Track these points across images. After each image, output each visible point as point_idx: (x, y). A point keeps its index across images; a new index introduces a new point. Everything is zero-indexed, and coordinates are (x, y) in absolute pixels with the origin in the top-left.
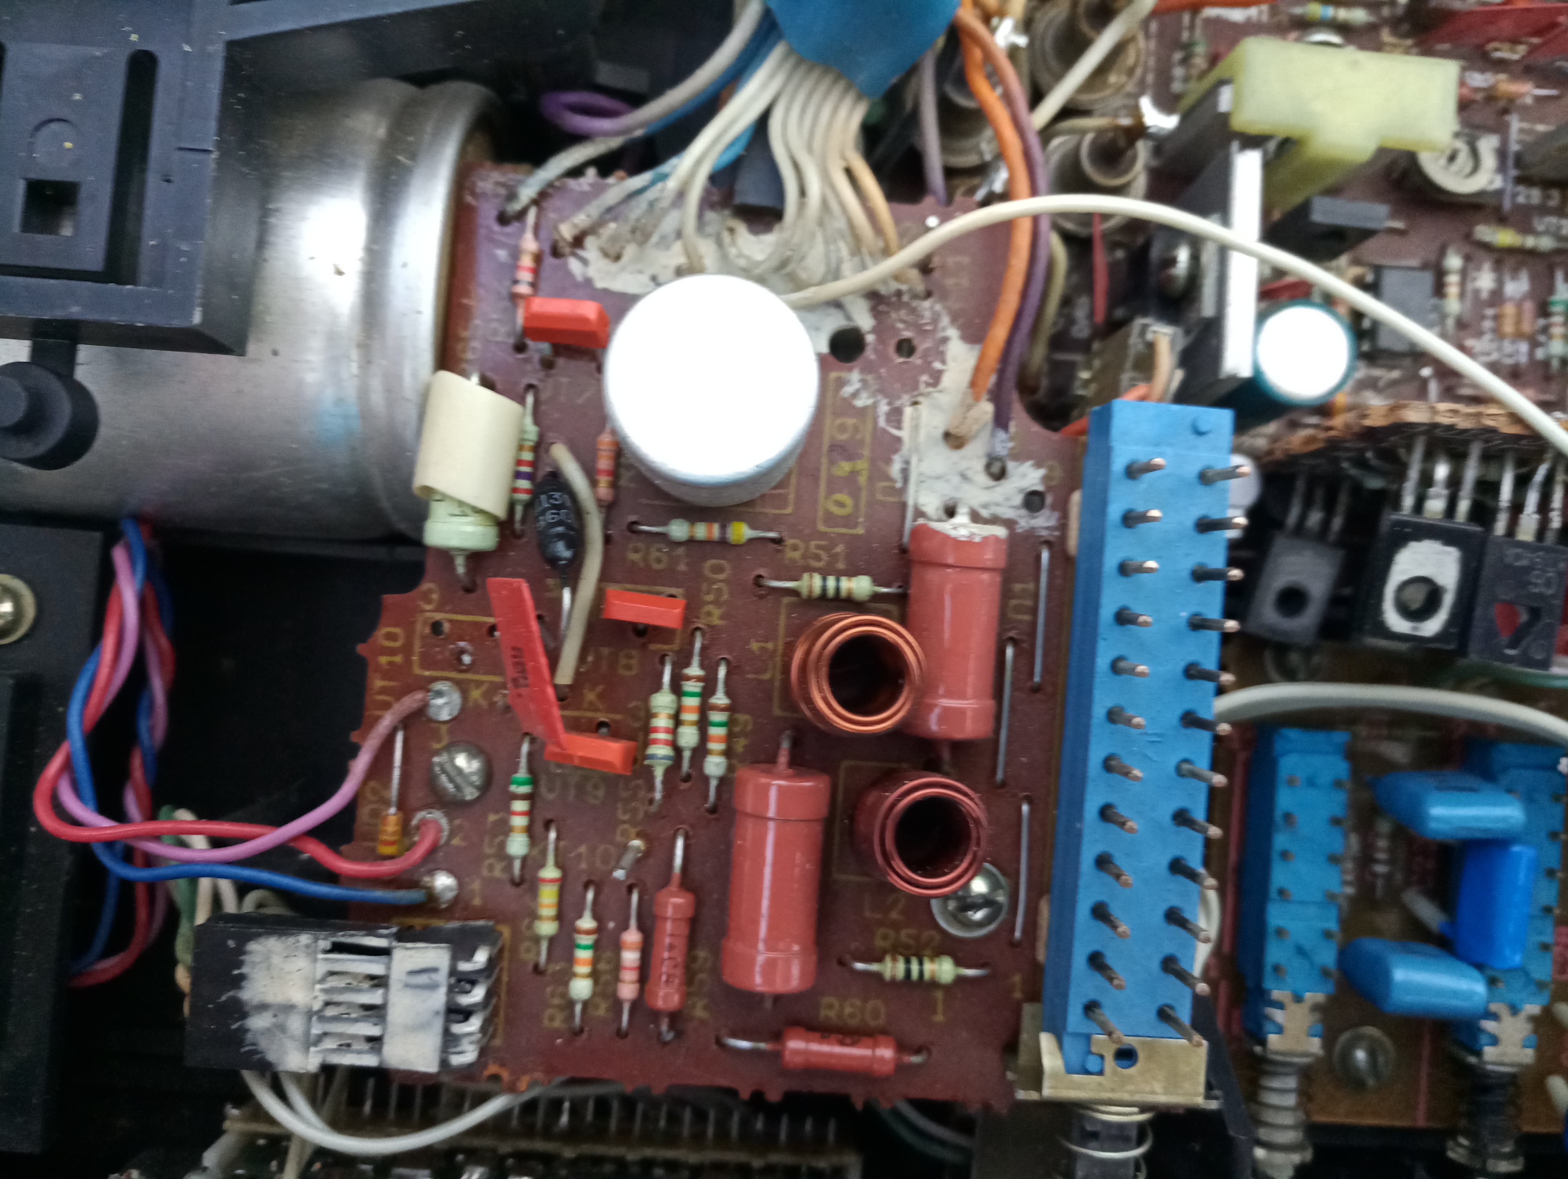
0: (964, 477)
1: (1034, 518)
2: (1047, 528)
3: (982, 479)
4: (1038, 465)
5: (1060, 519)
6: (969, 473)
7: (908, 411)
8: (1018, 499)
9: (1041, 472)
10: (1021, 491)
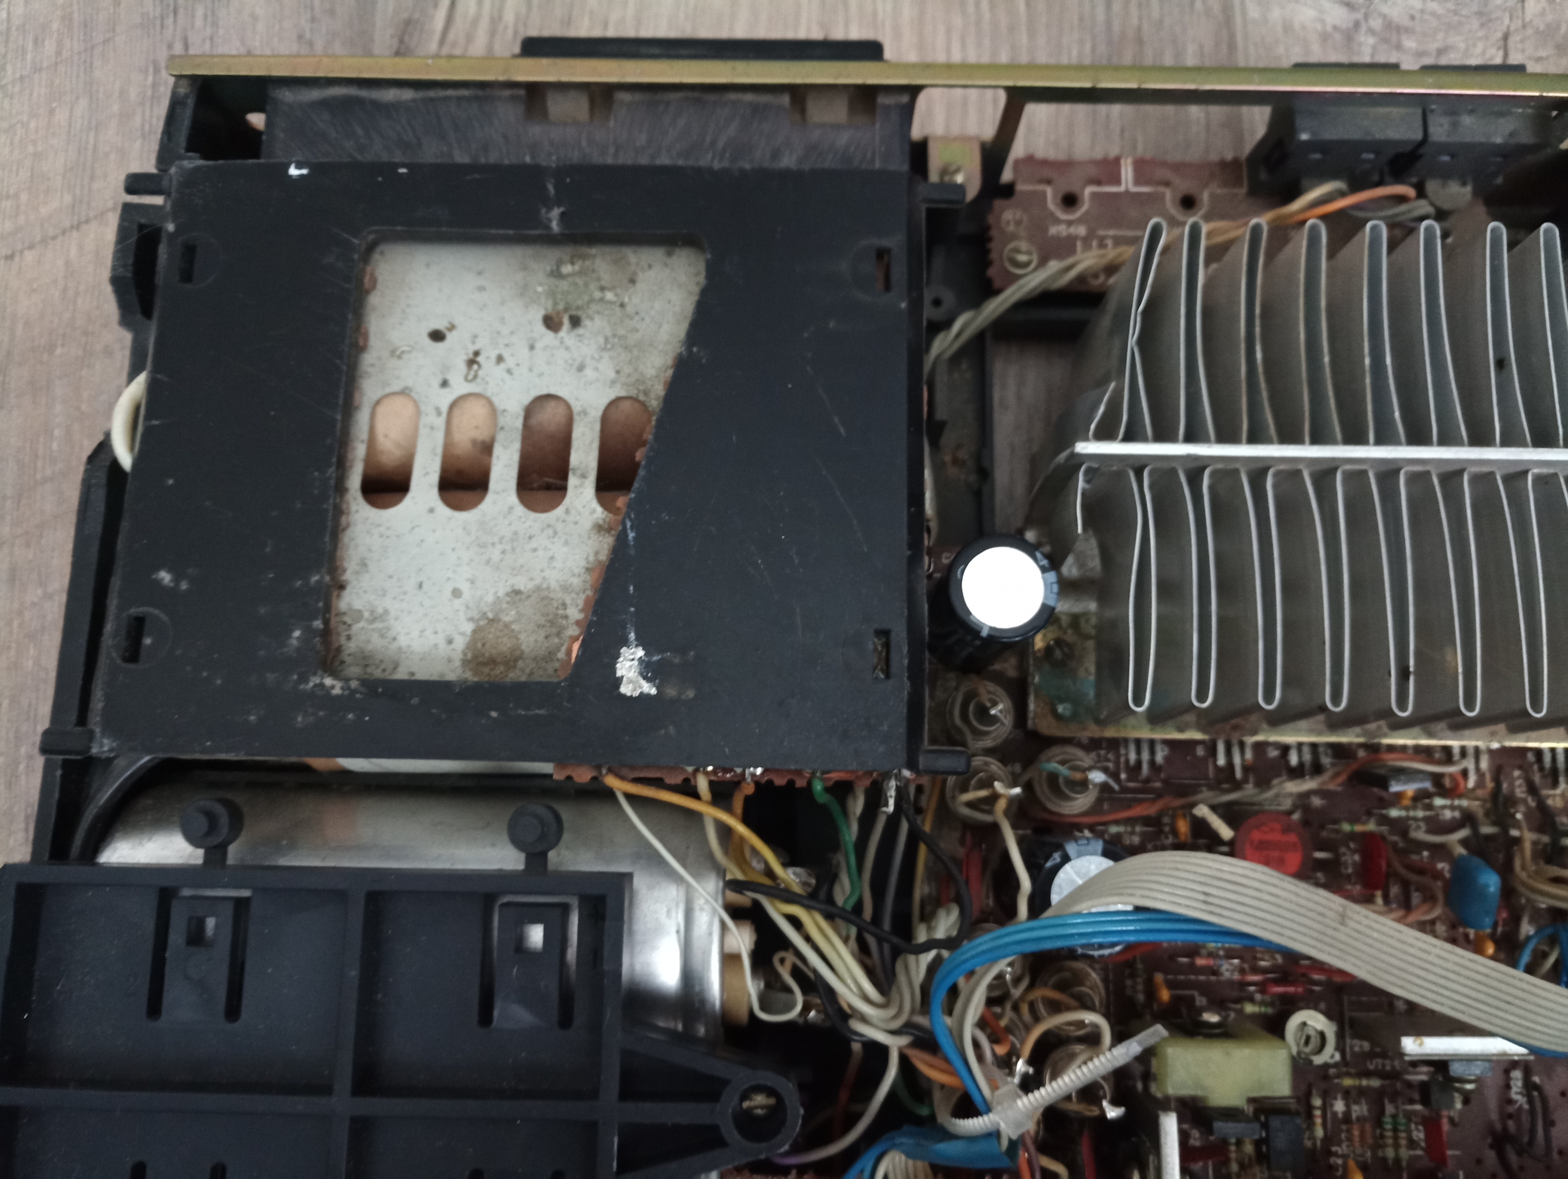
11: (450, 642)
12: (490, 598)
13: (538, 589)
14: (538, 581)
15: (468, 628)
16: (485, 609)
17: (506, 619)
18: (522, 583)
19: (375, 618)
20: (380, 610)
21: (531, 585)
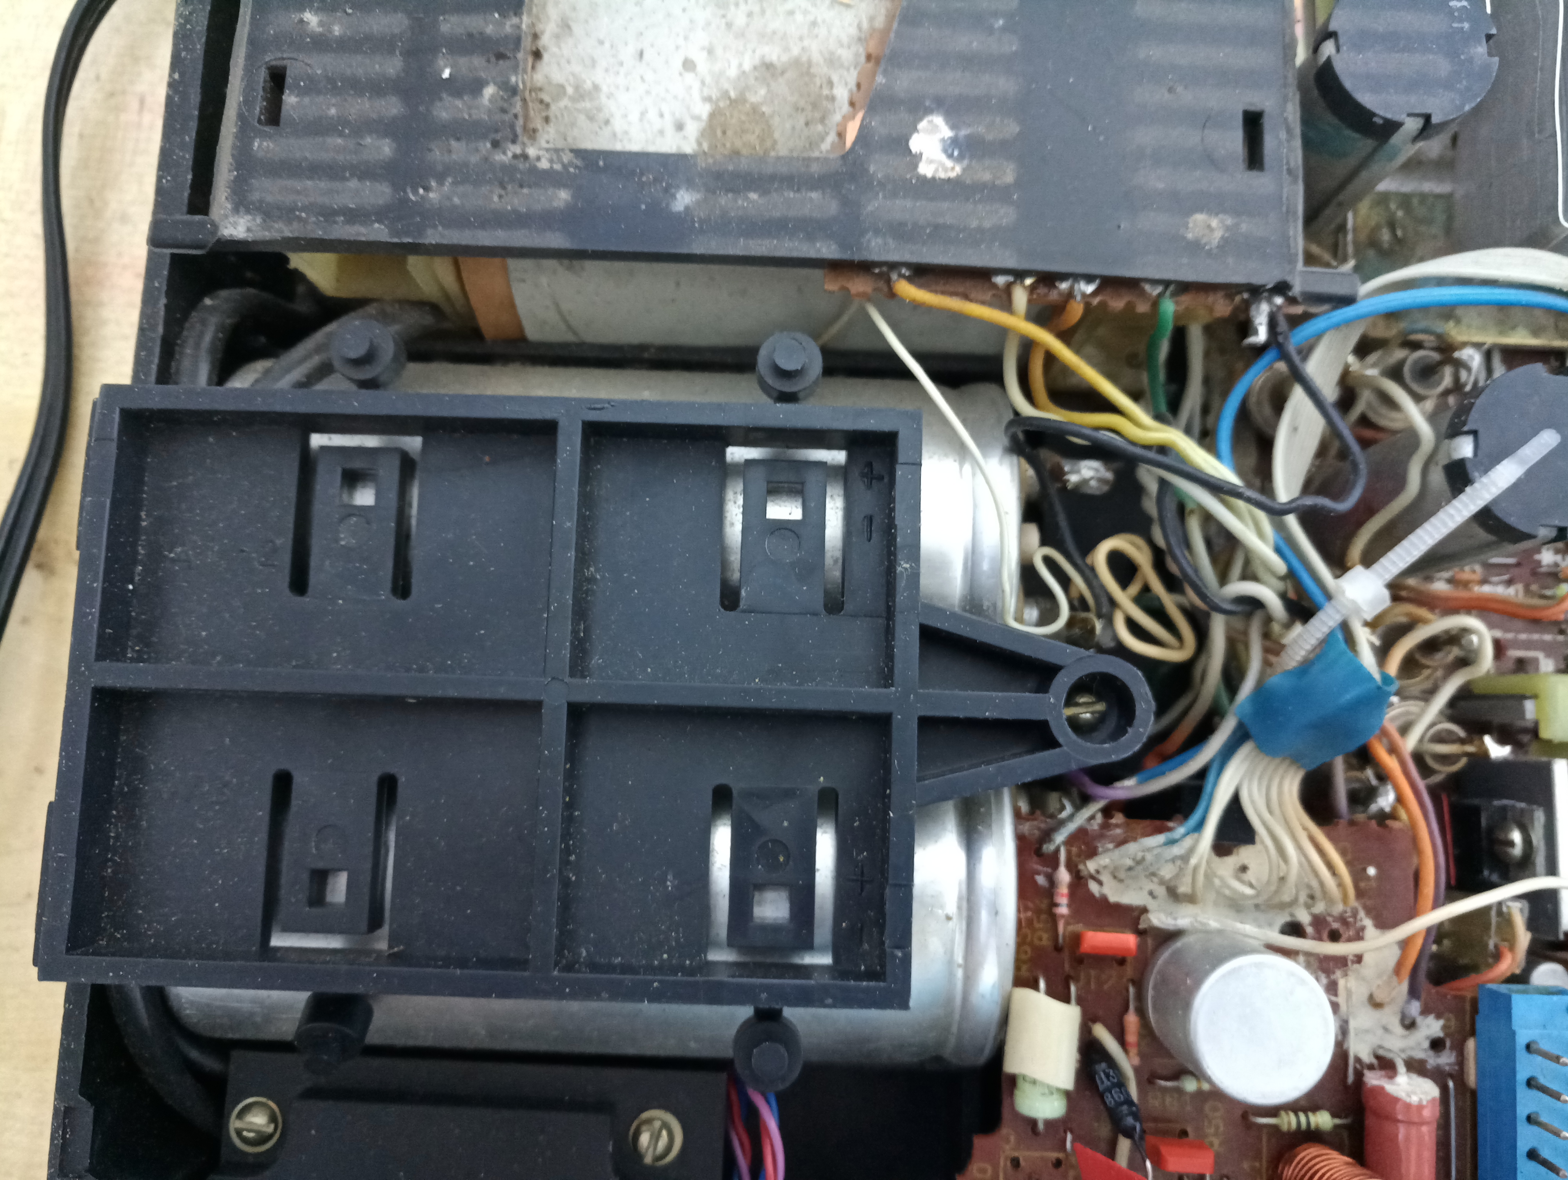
0: (1386, 1029)
1: (1439, 1057)
2: (1448, 1064)
3: (1399, 1030)
4: (1438, 1017)
5: (1457, 1056)
6: (1390, 1027)
7: (1341, 983)
8: (1426, 1044)
9: (1441, 1022)
10: (1427, 1038)
11: (680, 127)
12: (733, 72)
13: (796, 62)
14: (796, 51)
15: (704, 110)
16: (726, 86)
17: (753, 98)
18: (773, 54)
19: (580, 94)
20: (588, 85)
21: (785, 58)
